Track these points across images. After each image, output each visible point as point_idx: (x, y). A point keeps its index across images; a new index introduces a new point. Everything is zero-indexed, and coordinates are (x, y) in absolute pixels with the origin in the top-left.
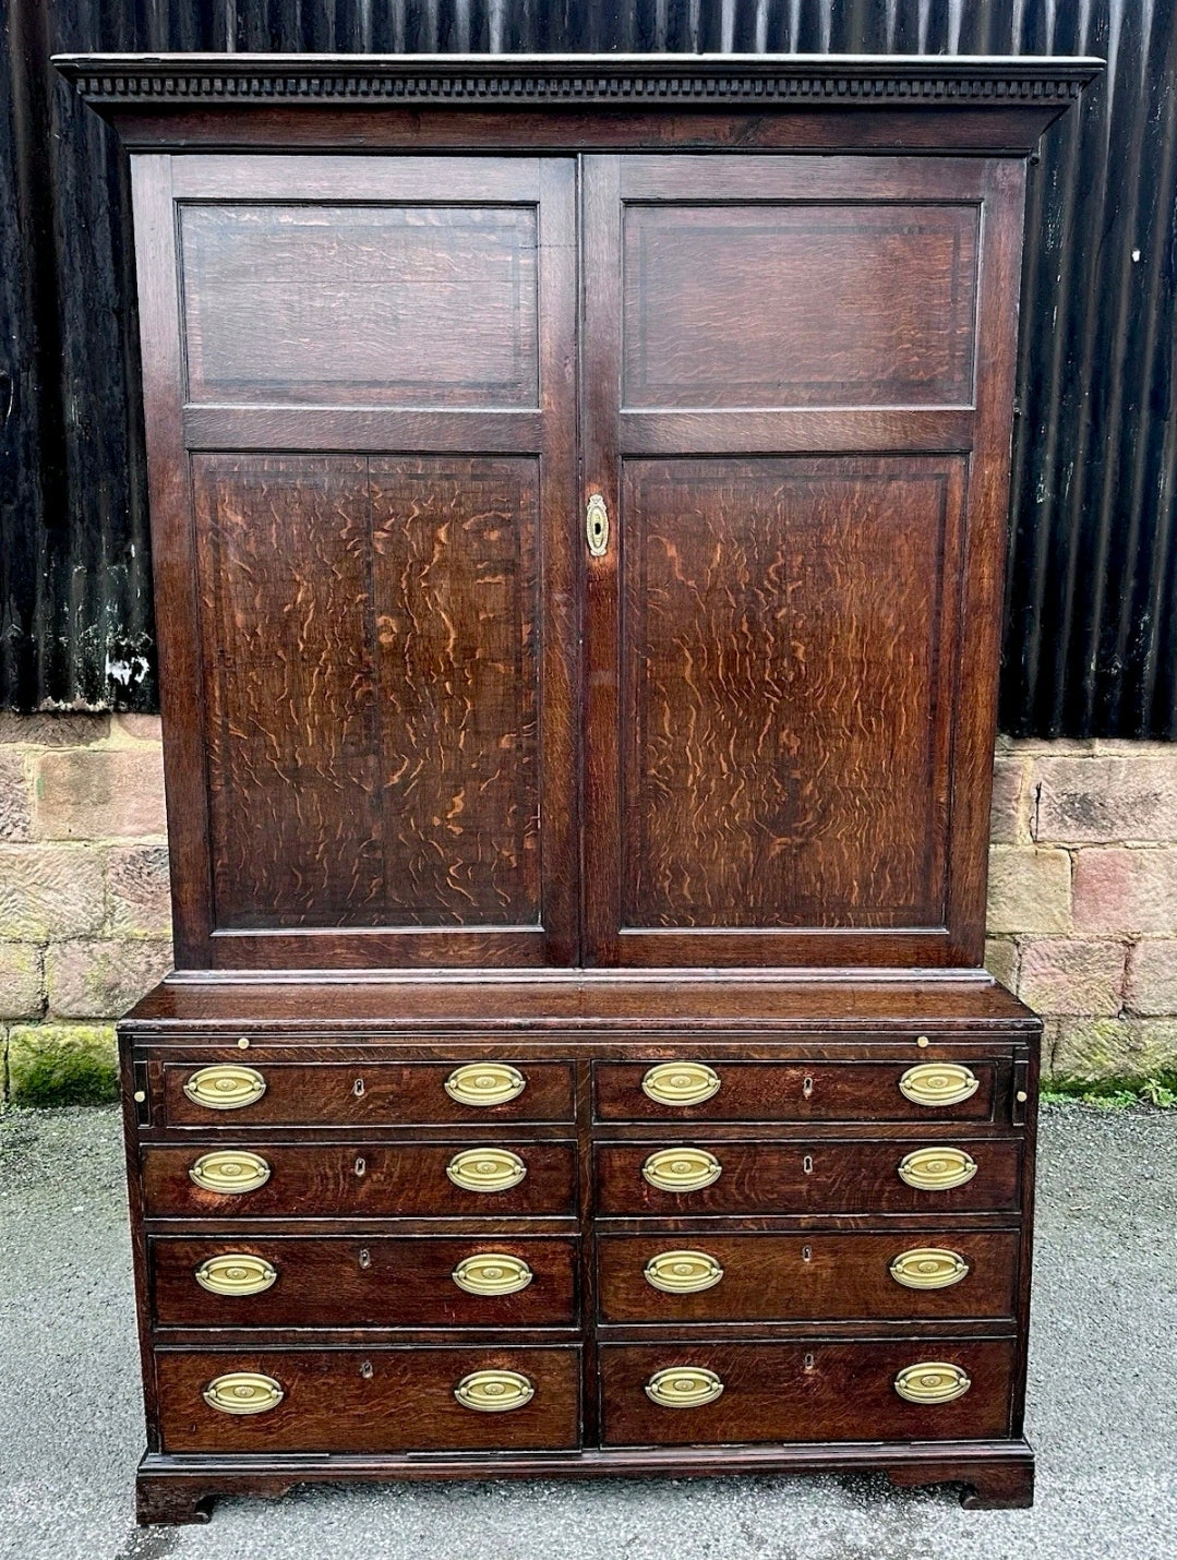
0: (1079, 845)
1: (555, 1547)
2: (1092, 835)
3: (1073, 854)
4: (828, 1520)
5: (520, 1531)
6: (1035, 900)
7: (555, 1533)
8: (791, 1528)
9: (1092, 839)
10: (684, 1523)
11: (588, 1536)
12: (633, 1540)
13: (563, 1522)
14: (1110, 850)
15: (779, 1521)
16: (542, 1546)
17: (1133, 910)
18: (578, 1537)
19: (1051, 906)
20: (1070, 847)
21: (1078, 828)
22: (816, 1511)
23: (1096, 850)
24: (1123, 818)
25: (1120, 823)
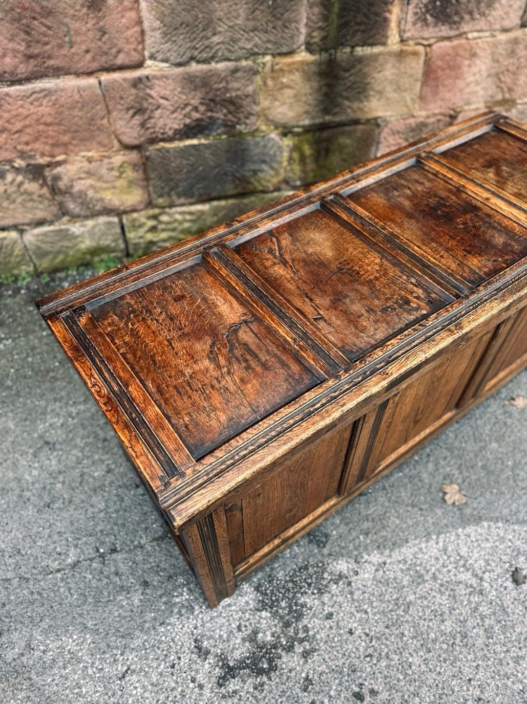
0: (432, 41)
1: (76, 691)
2: (445, 30)
3: (428, 49)
4: (247, 624)
5: (53, 680)
6: (395, 91)
7: (76, 677)
8: (225, 636)
9: (444, 34)
10: (159, 648)
11: (98, 675)
12: (126, 671)
13: (81, 665)
14: (455, 42)
15: (218, 631)
16: (68, 691)
17: (461, 91)
18: (90, 676)
19: (404, 94)
20: (425, 43)
21: (436, 25)
22: (240, 618)
23: (446, 44)
24: (471, 13)
25: (467, 17)
